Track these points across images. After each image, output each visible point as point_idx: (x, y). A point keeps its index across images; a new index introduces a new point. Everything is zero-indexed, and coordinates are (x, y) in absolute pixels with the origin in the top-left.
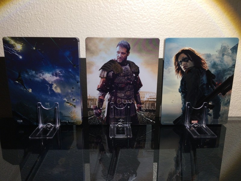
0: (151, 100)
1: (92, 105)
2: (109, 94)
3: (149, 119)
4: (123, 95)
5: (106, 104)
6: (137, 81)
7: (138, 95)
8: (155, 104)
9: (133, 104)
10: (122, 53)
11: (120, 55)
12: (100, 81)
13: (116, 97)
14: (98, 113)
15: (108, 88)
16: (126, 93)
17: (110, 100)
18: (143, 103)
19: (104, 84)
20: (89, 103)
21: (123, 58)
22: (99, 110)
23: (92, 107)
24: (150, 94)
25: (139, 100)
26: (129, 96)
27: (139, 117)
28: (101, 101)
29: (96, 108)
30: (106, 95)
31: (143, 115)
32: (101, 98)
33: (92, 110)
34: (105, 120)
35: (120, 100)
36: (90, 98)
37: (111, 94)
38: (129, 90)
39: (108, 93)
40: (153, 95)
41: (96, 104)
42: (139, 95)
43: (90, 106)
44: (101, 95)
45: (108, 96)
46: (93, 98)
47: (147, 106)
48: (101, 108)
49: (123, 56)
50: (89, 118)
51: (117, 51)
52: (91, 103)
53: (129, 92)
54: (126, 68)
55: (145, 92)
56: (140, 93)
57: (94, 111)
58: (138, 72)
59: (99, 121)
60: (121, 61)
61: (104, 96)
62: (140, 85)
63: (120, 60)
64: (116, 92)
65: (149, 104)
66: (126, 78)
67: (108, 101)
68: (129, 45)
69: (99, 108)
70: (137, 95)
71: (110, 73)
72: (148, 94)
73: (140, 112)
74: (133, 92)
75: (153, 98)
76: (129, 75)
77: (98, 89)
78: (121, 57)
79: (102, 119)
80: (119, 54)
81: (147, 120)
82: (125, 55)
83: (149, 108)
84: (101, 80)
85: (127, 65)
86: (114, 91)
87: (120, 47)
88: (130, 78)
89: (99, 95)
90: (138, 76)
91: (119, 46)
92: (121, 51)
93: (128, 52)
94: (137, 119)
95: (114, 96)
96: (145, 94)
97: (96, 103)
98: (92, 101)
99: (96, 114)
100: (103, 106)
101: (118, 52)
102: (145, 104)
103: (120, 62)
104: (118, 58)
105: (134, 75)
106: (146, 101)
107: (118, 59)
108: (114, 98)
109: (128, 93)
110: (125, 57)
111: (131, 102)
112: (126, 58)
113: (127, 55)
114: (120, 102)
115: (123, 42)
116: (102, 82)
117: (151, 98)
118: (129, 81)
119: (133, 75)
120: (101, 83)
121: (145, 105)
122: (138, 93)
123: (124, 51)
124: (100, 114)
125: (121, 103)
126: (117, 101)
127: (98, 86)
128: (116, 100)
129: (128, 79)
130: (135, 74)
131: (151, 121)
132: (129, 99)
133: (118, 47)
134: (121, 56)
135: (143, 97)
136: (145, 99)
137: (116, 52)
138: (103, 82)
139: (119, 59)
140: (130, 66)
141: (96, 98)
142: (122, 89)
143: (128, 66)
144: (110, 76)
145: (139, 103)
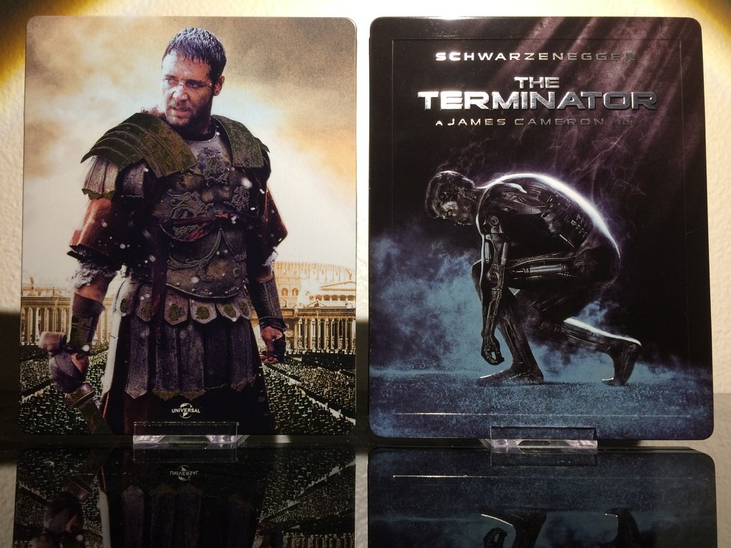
0: (331, 304)
1: (42, 329)
2: (127, 274)
3: (325, 406)
4: (195, 280)
5: (110, 323)
6: (262, 213)
7: (268, 278)
8: (349, 326)
9: (244, 323)
10: (190, 83)
11: (178, 91)
12: (85, 211)
13: (162, 291)
14: (70, 373)
15: (123, 246)
16: (211, 270)
17: (129, 305)
18: (293, 322)
19: (105, 225)
20: (26, 321)
21: (194, 105)
22: (74, 357)
23: (41, 340)
24: (322, 277)
25: (271, 306)
26: (226, 284)
27: (273, 393)
28: (88, 311)
29: (61, 348)
30: (110, 279)
31: (292, 381)
32: (86, 293)
33: (41, 354)
34: (102, 407)
35: (181, 303)
36: (36, 294)
38: (222, 257)
39: (124, 268)
40: (336, 278)
41: (64, 326)
42: (273, 280)
43: (33, 336)
44: (89, 279)
45: (120, 285)
46: (50, 294)
47: (312, 335)
48: (86, 348)
49: (196, 95)
50: (24, 399)
51: (166, 71)
52: (38, 318)
53: (222, 264)
54: (207, 151)
55: (300, 265)
56: (275, 269)
57: (52, 361)
58: (265, 171)
59: (72, 416)
60: (186, 120)
61: (101, 283)
62: (277, 231)
63: (181, 114)
64: (162, 265)
65: (322, 325)
66: (208, 196)
67: (123, 309)
68: (219, 47)
69: (75, 347)
70: (263, 280)
71: (132, 172)
72: (313, 276)
73: (279, 366)
74: (244, 266)
75: (339, 293)
76: (221, 185)
77: (75, 252)
78: (184, 101)
80: (174, 89)
81: (316, 410)
82: (203, 92)
83: (322, 346)
84: (89, 208)
85: (211, 136)
86: (153, 259)
87: (178, 56)
88: (226, 195)
89: (79, 281)
90: (265, 188)
91: (173, 53)
92: (186, 73)
94: (266, 403)
95: (150, 284)
96: (303, 275)
97: (64, 319)
98: (42, 313)
100: (95, 337)
101: (172, 79)
102: (302, 326)
103: (181, 122)
104: (172, 103)
105: (247, 183)
106: (305, 312)
107: (169, 108)
108: (153, 297)
109: (219, 272)
110: (203, 98)
111: (234, 315)
112: (207, 104)
113: (214, 92)
114: (180, 313)
116: (92, 214)
117: (331, 293)
118: (220, 213)
119: (240, 184)
120: (91, 220)
121: (302, 333)
122: (267, 270)
123: (197, 71)
124: (79, 377)
125: (184, 319)
126: (167, 309)
127: (77, 234)
128: (162, 305)
129: (218, 202)
130: (250, 179)
131: (336, 414)
132: (224, 302)
133: (172, 57)
134: (184, 97)
135: (290, 289)
136: (302, 301)
137: (163, 77)
138: (98, 218)
139: (173, 112)
140: (225, 140)
141: (64, 294)
143: (215, 143)
144: (131, 190)
145: (273, 319)
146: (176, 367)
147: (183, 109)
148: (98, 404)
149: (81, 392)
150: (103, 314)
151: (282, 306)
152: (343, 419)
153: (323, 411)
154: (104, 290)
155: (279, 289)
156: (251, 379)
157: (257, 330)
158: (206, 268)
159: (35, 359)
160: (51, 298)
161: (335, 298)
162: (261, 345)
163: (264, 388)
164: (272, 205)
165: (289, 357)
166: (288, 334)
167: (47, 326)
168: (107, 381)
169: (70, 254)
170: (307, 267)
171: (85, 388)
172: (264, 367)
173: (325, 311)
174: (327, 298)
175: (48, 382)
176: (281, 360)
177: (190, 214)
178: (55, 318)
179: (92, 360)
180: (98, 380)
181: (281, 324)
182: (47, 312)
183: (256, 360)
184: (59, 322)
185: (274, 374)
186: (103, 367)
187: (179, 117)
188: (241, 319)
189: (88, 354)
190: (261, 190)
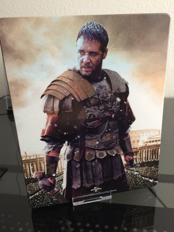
0: (152, 144)
1: (33, 171)
2: (68, 145)
3: (147, 179)
4: (97, 143)
5: (63, 164)
6: (125, 111)
7: (127, 138)
8: (158, 151)
9: (118, 156)
10: (91, 53)
11: (85, 58)
12: (46, 120)
13: (83, 149)
14: (48, 185)
15: (65, 134)
16: (104, 138)
17: (70, 157)
18: (136, 152)
19: (56, 125)
20: (26, 169)
21: (94, 65)
22: (49, 179)
23: (34, 175)
24: (148, 134)
25: (128, 148)
26: (110, 142)
27: (129, 178)
28: (53, 161)
29: (43, 177)
30: (61, 148)
31: (136, 173)
32: (51, 154)
33: (35, 180)
34: (63, 194)
35: (92, 152)
36: (28, 158)
37: (73, 144)
38: (108, 132)
39: (66, 142)
40: (154, 134)
41: (43, 168)
42: (129, 138)
43: (30, 174)
44: (52, 149)
45: (65, 149)
46: (35, 157)
47: (144, 156)
48: (54, 175)
49: (94, 59)
50: (31, 197)
51: (79, 48)
52: (31, 168)
53: (108, 135)
55: (140, 131)
57: (40, 182)
58: (127, 93)
59: (52, 200)
60: (90, 73)
61: (57, 150)
62: (132, 119)
63: (87, 70)
64: (83, 139)
65: (148, 152)
66: (102, 107)
67: (68, 158)
68: (105, 32)
70: (125, 139)
71: (66, 100)
72: (145, 134)
73: (131, 169)
74: (117, 134)
75: (155, 140)
76: (107, 102)
77: (44, 138)
78: (88, 63)
79: (58, 194)
80: (83, 57)
81: (144, 181)
82: (97, 57)
83: (147, 159)
84: (48, 119)
85: (102, 79)
86: (79, 137)
87: (84, 39)
88: (110, 106)
89: (47, 150)
90: (126, 100)
91: (82, 37)
92: (89, 48)
93: (103, 51)
94: (126, 182)
95: (78, 147)
96: (141, 135)
97: (43, 166)
98: (32, 165)
99: (45, 187)
100: (57, 170)
101: (82, 52)
102: (140, 154)
103: (88, 74)
104: (83, 65)
105: (118, 100)
106: (142, 148)
107: (82, 67)
108: (80, 152)
109: (107, 138)
110: (98, 61)
111: (114, 154)
112: (100, 64)
113: (103, 57)
115: (91, 27)
116: (50, 121)
117: (152, 140)
119: (116, 101)
120: (49, 124)
121: (140, 156)
122: (127, 135)
123: (94, 47)
124: (52, 186)
125: (93, 158)
126: (86, 155)
127: (43, 131)
128: (84, 154)
129: (106, 109)
130: (120, 98)
131: (151, 181)
132: (109, 149)
133: (81, 40)
134: (89, 61)
135: (136, 141)
136: (141, 144)
137: (77, 51)
138: (52, 123)
139: (84, 69)
140: (109, 81)
141: (41, 156)
142: (94, 131)
143: (104, 83)
144: (67, 108)
146: (91, 175)
147: (88, 67)
148: (62, 193)
149: (54, 191)
150: (59, 161)
151: (133, 147)
152: (153, 182)
153: (147, 181)
154: (59, 152)
155: (132, 141)
156: (121, 175)
157: (123, 158)
158: (102, 137)
159: (32, 182)
160: (36, 159)
161: (153, 141)
162: (124, 162)
163: (126, 177)
164: (129, 108)
165: (135, 165)
166: (134, 157)
167: (36, 169)
168: (64, 185)
169: (41, 140)
170: (142, 131)
171: (55, 189)
172: (126, 170)
173: (149, 147)
174: (150, 142)
175: (40, 190)
176: (132, 167)
177: (94, 116)
178: (39, 166)
179: (57, 179)
180: (61, 185)
181: (132, 154)
182: (35, 165)
183: (122, 168)
184: (41, 167)
185: (129, 172)
186: (62, 180)
187: (87, 71)
188: (116, 155)
189: (55, 177)
190: (125, 102)
